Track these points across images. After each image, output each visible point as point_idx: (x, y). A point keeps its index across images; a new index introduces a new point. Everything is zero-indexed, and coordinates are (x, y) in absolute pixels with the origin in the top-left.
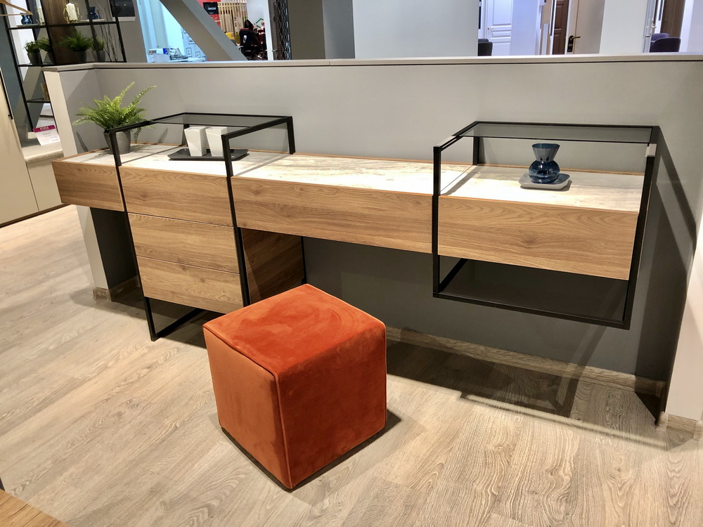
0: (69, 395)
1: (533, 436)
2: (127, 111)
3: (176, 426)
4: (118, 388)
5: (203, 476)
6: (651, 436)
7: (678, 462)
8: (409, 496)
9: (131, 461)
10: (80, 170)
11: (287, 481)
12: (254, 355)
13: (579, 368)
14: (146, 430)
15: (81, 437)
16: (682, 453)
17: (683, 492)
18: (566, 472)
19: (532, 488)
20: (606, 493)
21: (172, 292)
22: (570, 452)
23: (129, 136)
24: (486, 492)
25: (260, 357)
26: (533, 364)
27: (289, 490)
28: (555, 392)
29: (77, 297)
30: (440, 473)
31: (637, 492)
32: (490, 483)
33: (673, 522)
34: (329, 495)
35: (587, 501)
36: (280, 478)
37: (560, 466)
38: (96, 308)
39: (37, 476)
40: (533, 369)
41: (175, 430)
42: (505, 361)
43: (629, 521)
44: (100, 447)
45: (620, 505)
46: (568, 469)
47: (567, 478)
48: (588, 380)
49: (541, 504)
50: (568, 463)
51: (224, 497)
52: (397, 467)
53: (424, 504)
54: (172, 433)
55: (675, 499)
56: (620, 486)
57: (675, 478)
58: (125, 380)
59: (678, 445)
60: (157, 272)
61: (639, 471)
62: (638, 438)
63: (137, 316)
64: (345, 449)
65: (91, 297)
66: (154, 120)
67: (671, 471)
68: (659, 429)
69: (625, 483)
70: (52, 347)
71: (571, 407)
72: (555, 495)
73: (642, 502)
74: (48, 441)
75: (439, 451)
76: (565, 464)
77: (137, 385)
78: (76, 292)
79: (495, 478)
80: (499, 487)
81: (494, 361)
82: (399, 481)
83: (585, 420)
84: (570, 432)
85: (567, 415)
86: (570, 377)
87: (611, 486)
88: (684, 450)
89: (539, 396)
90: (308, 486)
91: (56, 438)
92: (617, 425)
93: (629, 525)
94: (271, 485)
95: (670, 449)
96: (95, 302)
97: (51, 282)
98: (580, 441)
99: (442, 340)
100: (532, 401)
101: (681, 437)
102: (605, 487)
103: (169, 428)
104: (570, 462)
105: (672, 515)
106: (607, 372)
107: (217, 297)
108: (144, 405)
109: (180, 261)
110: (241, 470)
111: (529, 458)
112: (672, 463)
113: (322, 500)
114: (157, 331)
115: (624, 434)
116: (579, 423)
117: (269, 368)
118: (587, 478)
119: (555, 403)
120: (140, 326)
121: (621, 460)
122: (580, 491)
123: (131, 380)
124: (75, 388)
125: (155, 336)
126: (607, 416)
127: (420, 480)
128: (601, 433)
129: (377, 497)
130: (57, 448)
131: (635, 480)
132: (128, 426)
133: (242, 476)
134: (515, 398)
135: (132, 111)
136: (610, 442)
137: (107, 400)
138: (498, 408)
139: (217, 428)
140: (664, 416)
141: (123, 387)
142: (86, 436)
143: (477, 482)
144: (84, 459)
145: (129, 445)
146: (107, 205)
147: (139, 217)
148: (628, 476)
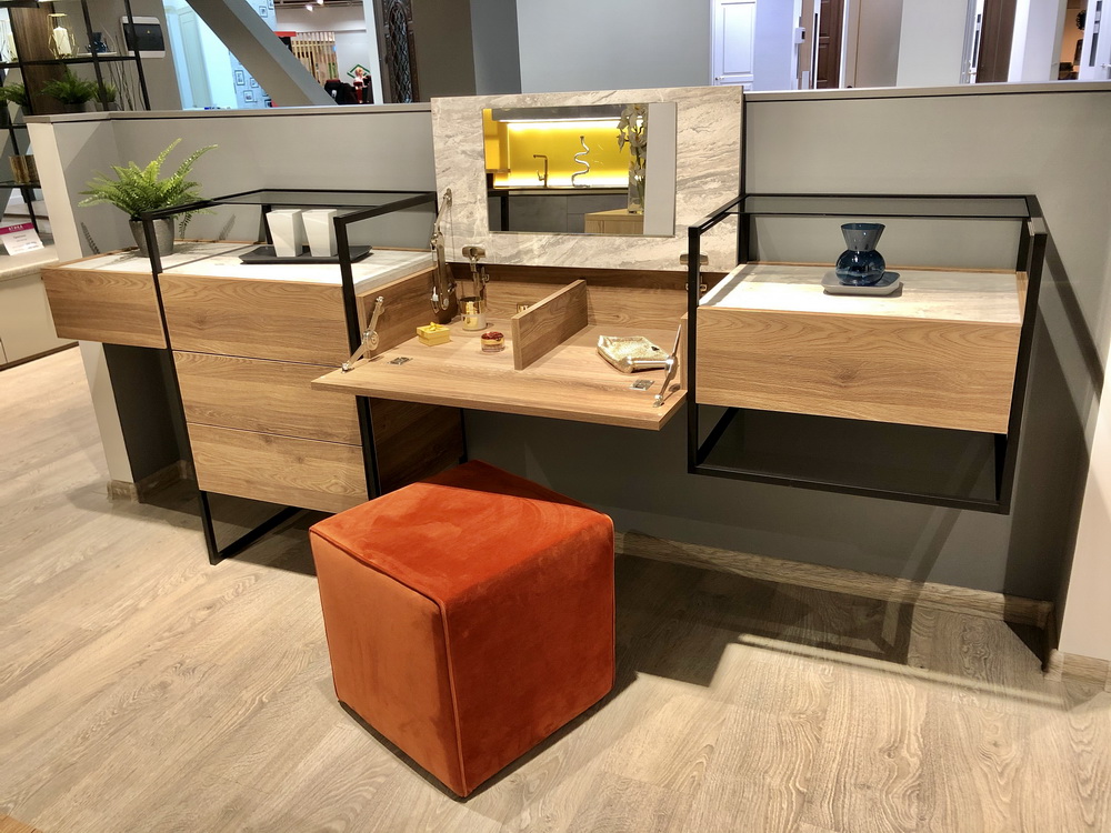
0: (73, 658)
1: (852, 696)
2: (169, 185)
3: (261, 702)
4: (158, 644)
5: (313, 782)
6: (1038, 689)
7: (1086, 728)
8: (661, 801)
9: (189, 763)
10: (91, 281)
11: (458, 783)
12: (401, 573)
13: (914, 586)
14: (211, 709)
15: (99, 725)
16: (1091, 715)
17: (1099, 775)
18: (913, 751)
19: (861, 780)
20: (981, 784)
21: (247, 481)
22: (915, 720)
23: (171, 226)
24: (787, 788)
25: (411, 576)
26: (840, 582)
27: (462, 799)
28: (879, 625)
29: (80, 497)
30: (709, 760)
31: (1028, 778)
32: (792, 773)
33: (1090, 823)
34: (530, 804)
35: (952, 795)
36: (446, 780)
37: (901, 741)
38: (112, 513)
39: (27, 793)
40: (841, 590)
41: (261, 708)
42: (794, 578)
43: (1022, 826)
44: (133, 741)
45: (1004, 799)
46: (914, 746)
47: (915, 761)
48: (929, 604)
49: (879, 805)
50: (913, 737)
51: (351, 816)
52: (637, 753)
53: (689, 811)
54: (256, 712)
55: (1090, 787)
56: (999, 769)
57: (1085, 755)
58: (170, 630)
59: (1082, 701)
60: (222, 448)
61: (1027, 744)
62: (1018, 692)
63: (184, 525)
64: (551, 728)
65: (104, 496)
66: (215, 199)
67: (1076, 743)
68: (1048, 677)
69: (1007, 765)
70: (39, 580)
71: (907, 647)
72: (899, 789)
73: (1038, 794)
74: (42, 735)
75: (705, 724)
76: (909, 739)
77: (191, 636)
78: (77, 490)
79: (799, 765)
80: (807, 780)
81: (777, 579)
82: (643, 777)
83: (931, 668)
84: (910, 689)
85: (902, 660)
86: (900, 600)
87: (985, 769)
88: (1093, 708)
89: (853, 633)
90: (492, 790)
91: (56, 729)
92: (983, 674)
93: (1023, 832)
94: (429, 792)
95: (1071, 707)
96: (112, 505)
97: (34, 474)
98: (929, 701)
99: (691, 549)
100: (844, 641)
101: (1086, 689)
102: (976, 772)
103: (251, 705)
104: (916, 735)
105: (1087, 812)
106: (958, 591)
107: (324, 487)
108: (204, 669)
109: (260, 429)
110: (377, 769)
111: (849, 731)
112: (1077, 730)
113: (519, 813)
114: (220, 549)
115: (996, 688)
116: (924, 673)
117: (430, 593)
118: (947, 760)
119: (882, 643)
120: (190, 542)
121: (997, 728)
122: (938, 781)
123: (180, 630)
124: (84, 645)
125: (216, 555)
126: (966, 660)
127: (677, 774)
128: (960, 687)
129: (609, 804)
130: (57, 746)
131: (1022, 759)
132: (180, 705)
133: (381, 780)
134: (816, 637)
135: (178, 185)
136: (976, 701)
137: (141, 663)
138: (790, 653)
139: (332, 702)
140: (1058, 656)
141: (167, 641)
142: (107, 724)
143: (771, 773)
144: (106, 763)
145: (183, 738)
146: (136, 339)
147: (191, 357)
148: (1012, 752)
